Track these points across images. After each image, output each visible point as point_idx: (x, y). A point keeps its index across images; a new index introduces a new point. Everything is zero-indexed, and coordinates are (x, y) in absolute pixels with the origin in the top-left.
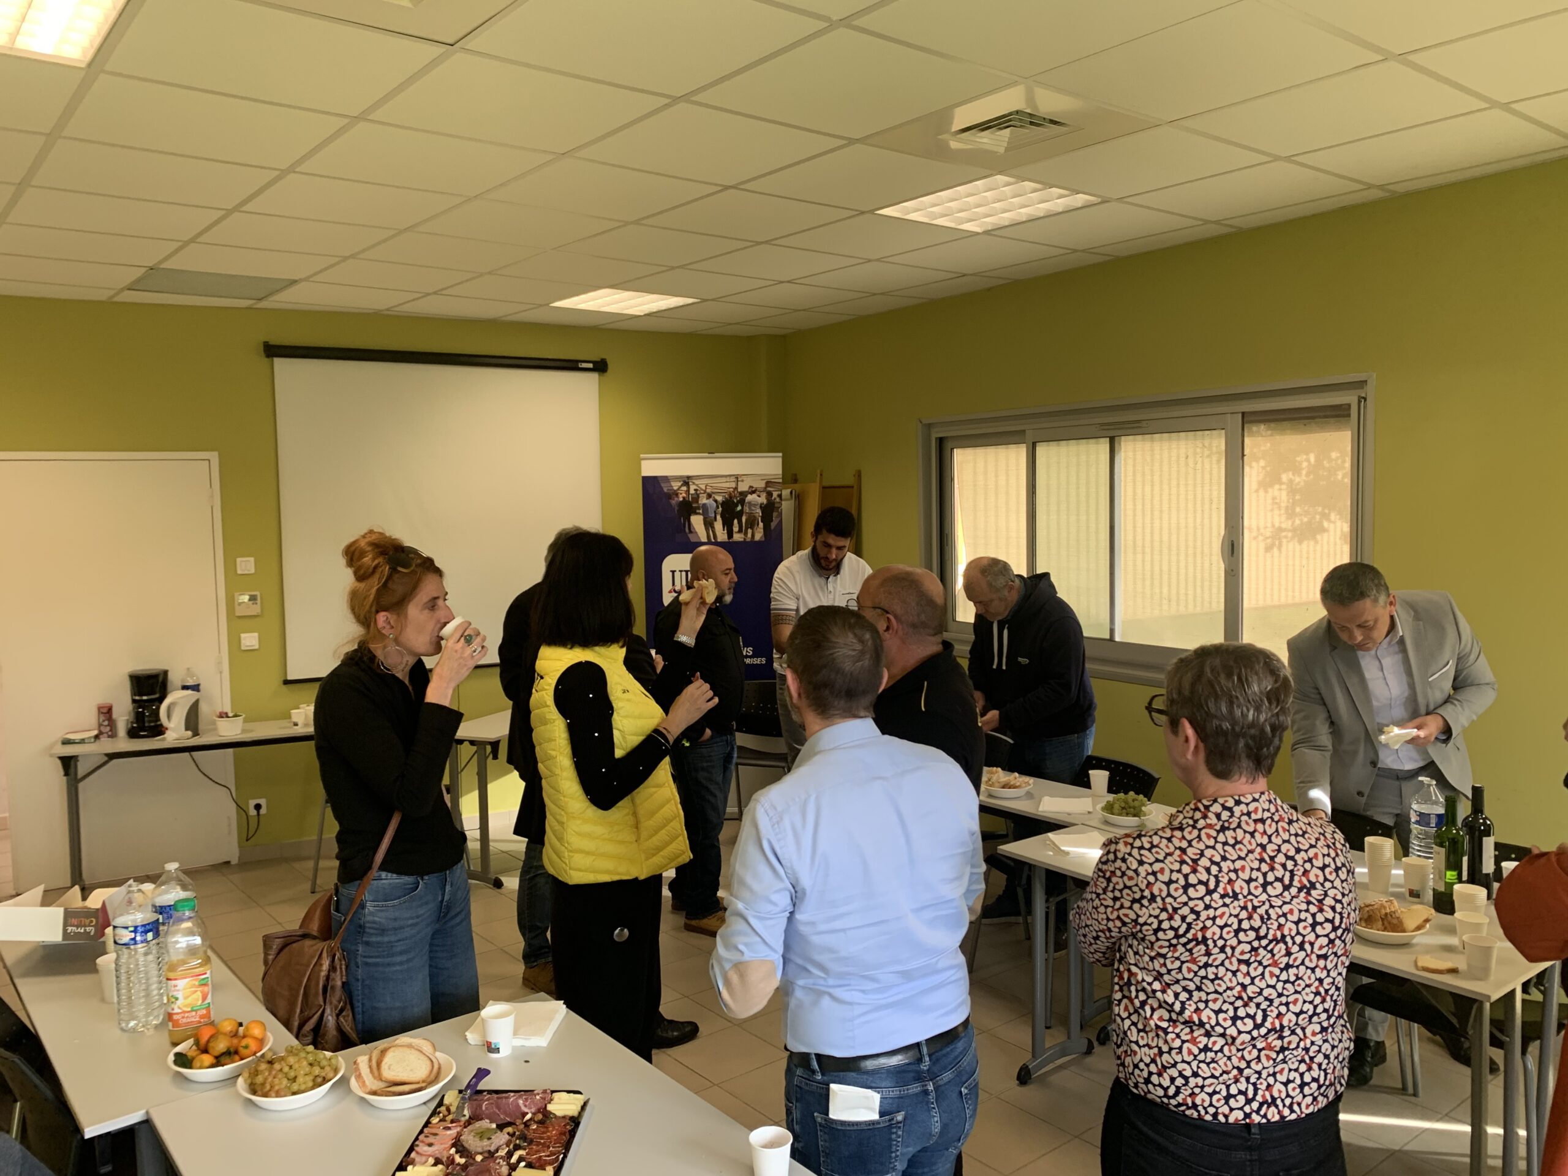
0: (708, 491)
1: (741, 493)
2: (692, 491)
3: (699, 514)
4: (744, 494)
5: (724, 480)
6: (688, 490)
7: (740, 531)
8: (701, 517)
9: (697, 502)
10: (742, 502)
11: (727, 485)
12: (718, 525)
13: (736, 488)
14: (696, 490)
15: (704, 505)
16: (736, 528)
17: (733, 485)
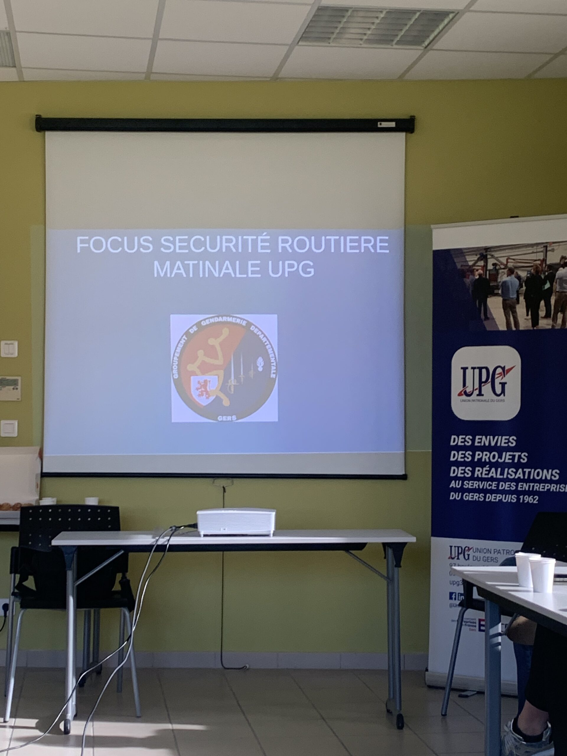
0: (510, 265)
1: (551, 267)
2: (490, 267)
3: (497, 295)
4: (554, 268)
5: (530, 250)
6: (486, 266)
7: (547, 316)
8: (500, 299)
9: (496, 280)
10: (551, 278)
11: (533, 257)
12: (521, 309)
13: (544, 260)
14: (493, 265)
15: (505, 283)
16: (542, 313)
17: (541, 256)
